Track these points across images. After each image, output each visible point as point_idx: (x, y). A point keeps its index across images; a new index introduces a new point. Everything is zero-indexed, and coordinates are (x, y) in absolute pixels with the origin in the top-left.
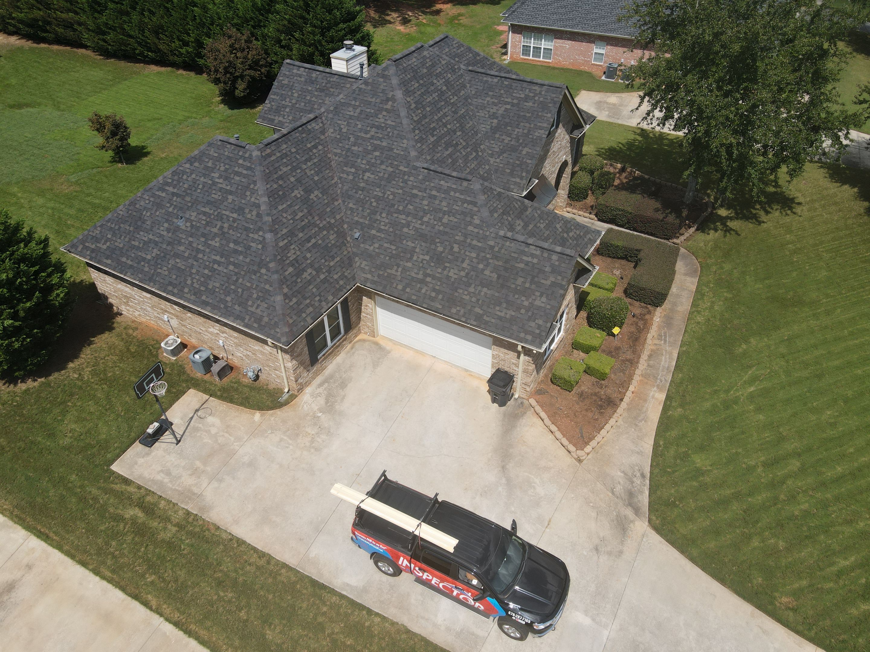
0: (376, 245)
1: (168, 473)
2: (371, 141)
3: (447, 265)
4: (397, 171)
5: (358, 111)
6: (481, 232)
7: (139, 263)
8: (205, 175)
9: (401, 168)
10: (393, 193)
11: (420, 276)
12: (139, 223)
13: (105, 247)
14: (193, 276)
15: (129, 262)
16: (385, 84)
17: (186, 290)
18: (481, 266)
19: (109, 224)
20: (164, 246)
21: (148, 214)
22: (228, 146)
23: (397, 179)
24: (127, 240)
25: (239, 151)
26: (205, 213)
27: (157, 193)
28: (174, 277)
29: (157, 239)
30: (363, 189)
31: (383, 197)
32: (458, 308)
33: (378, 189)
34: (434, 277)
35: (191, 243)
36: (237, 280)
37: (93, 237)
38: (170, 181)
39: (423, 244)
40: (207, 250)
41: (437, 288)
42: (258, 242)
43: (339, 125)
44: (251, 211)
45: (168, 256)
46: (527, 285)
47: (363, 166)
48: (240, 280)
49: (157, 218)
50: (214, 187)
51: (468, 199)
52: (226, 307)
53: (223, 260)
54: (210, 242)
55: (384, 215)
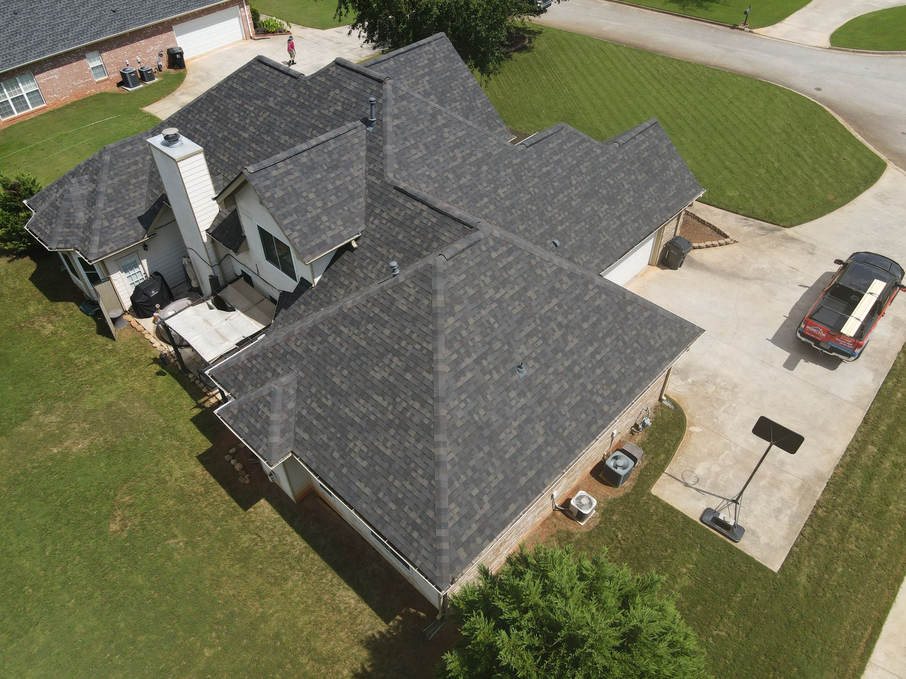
0: (573, 235)
1: (779, 511)
2: (467, 163)
3: (619, 197)
4: (516, 167)
5: (422, 147)
6: (608, 155)
7: (540, 459)
8: (480, 307)
9: (515, 162)
10: (534, 186)
11: (618, 223)
12: (486, 433)
13: (487, 506)
14: (595, 391)
15: (531, 474)
16: (413, 104)
17: (606, 408)
18: (633, 177)
19: (457, 484)
20: (539, 410)
21: (482, 412)
22: (463, 255)
23: (523, 174)
24: (497, 463)
25: (480, 249)
26: (529, 335)
27: (460, 384)
28: (583, 416)
29: (524, 417)
30: (513, 206)
31: (532, 196)
32: (655, 216)
33: (522, 195)
34: (623, 214)
35: (556, 373)
36: (624, 342)
37: (459, 522)
38: (455, 356)
39: (593, 200)
40: (575, 357)
41: (633, 218)
42: (598, 295)
43: (423, 174)
44: (561, 282)
45: (555, 412)
46: (661, 163)
47: (488, 188)
48: (626, 338)
49: (495, 403)
50: (505, 305)
51: (577, 141)
52: (644, 370)
53: (596, 345)
54: (568, 349)
55: (550, 209)
